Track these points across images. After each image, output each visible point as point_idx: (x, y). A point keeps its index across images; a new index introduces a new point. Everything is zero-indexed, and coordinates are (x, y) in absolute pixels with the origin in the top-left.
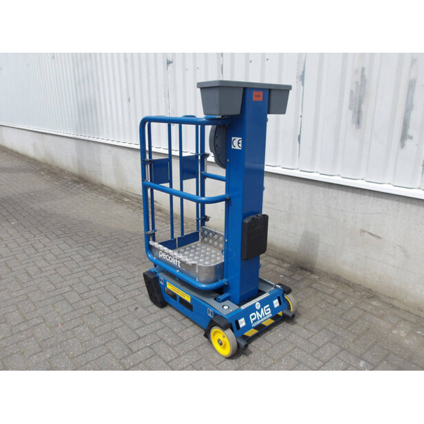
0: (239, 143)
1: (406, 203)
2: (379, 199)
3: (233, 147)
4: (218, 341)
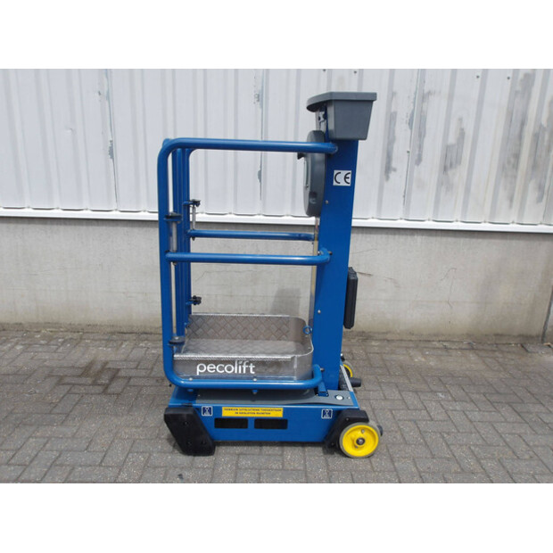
0: (346, 178)
1: (395, 234)
2: (368, 235)
3: (335, 183)
4: (358, 442)
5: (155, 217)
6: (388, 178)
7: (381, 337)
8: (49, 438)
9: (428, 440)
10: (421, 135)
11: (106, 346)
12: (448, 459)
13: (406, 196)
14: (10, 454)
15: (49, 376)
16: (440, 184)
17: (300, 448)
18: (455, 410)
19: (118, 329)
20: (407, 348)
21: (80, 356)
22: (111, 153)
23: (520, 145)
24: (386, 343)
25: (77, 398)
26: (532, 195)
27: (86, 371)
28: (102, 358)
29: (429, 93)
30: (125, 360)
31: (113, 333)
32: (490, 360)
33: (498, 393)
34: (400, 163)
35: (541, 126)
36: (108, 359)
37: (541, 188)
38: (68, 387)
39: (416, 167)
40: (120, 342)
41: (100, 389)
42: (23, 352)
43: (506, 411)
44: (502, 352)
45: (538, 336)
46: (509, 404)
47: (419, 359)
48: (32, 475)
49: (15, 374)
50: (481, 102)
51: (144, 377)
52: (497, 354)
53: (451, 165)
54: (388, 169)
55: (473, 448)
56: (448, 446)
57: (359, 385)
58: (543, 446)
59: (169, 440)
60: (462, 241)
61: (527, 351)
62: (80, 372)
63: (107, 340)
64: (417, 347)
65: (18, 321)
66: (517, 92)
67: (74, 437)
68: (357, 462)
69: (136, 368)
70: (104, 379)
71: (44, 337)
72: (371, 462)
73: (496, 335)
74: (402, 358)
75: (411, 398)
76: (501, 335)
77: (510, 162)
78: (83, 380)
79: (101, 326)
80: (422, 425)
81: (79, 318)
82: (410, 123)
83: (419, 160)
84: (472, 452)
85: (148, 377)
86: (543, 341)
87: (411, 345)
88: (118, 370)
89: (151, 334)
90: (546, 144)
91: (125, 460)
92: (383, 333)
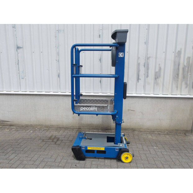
0: (122, 55)
1: (141, 98)
4: (126, 158)
5: (70, 94)
6: (138, 82)
7: (139, 130)
8: (41, 155)
9: (148, 159)
10: (148, 69)
11: (56, 132)
12: (154, 164)
13: (144, 87)
14: (30, 158)
15: (40, 139)
16: (155, 83)
17: (110, 160)
18: (159, 151)
19: (59, 127)
20: (146, 134)
21: (48, 134)
22: (59, 76)
23: (179, 71)
24: (140, 132)
25: (47, 145)
26: (184, 86)
27: (50, 138)
28: (54, 135)
29: (149, 57)
30: (61, 135)
31: (58, 128)
32: (173, 138)
33: (174, 147)
34: (142, 77)
35: (185, 65)
36: (56, 135)
37: (186, 84)
38: (45, 142)
39: (147, 78)
40: (59, 131)
41: (54, 143)
42: (33, 133)
43: (175, 152)
44: (178, 135)
45: (190, 131)
46: (176, 150)
47: (150, 137)
48: (36, 164)
49: (31, 138)
50: (165, 59)
51: (66, 140)
52: (176, 136)
53: (157, 78)
54: (138, 79)
55: (162, 162)
56: (154, 161)
57: (129, 143)
58: (184, 162)
59: (73, 156)
60: (163, 100)
61: (186, 135)
62: (49, 138)
63: (56, 130)
64: (150, 133)
65: (31, 124)
66: (176, 56)
67: (47, 155)
68: (126, 164)
69: (64, 138)
70: (55, 140)
71: (38, 129)
72: (130, 164)
73: (176, 130)
74: (144, 136)
75: (145, 148)
76: (178, 130)
77: (176, 76)
78: (49, 141)
79: (54, 126)
80: (147, 155)
81: (48, 123)
82: (144, 66)
83: (148, 76)
84: (162, 163)
85: (67, 140)
86: (192, 132)
87: (148, 133)
88: (59, 138)
89: (69, 128)
90: (187, 71)
91: (61, 161)
92: (139, 129)
